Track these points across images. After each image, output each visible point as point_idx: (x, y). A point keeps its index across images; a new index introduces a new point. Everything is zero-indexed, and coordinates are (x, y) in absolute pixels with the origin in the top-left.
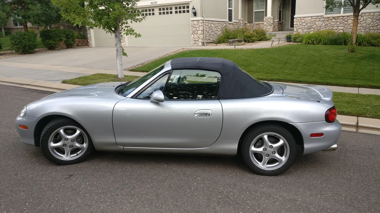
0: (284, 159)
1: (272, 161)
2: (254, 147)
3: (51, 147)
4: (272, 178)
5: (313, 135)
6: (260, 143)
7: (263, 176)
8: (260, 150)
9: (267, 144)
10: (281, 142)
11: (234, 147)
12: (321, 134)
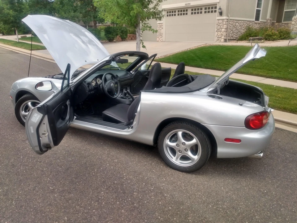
0: (196, 158)
1: (185, 158)
5: (227, 140)
9: (180, 141)
10: (194, 141)
11: (149, 138)
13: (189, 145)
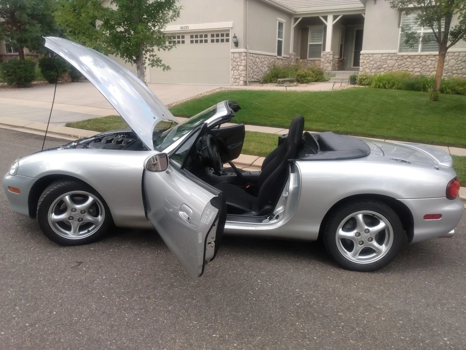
0: (384, 249)
1: (367, 251)
2: (343, 230)
3: (51, 220)
4: (367, 276)
5: (427, 217)
6: (352, 224)
7: (354, 272)
8: (351, 234)
9: (362, 227)
10: (382, 225)
11: (312, 229)
12: (438, 216)
13: (374, 232)
